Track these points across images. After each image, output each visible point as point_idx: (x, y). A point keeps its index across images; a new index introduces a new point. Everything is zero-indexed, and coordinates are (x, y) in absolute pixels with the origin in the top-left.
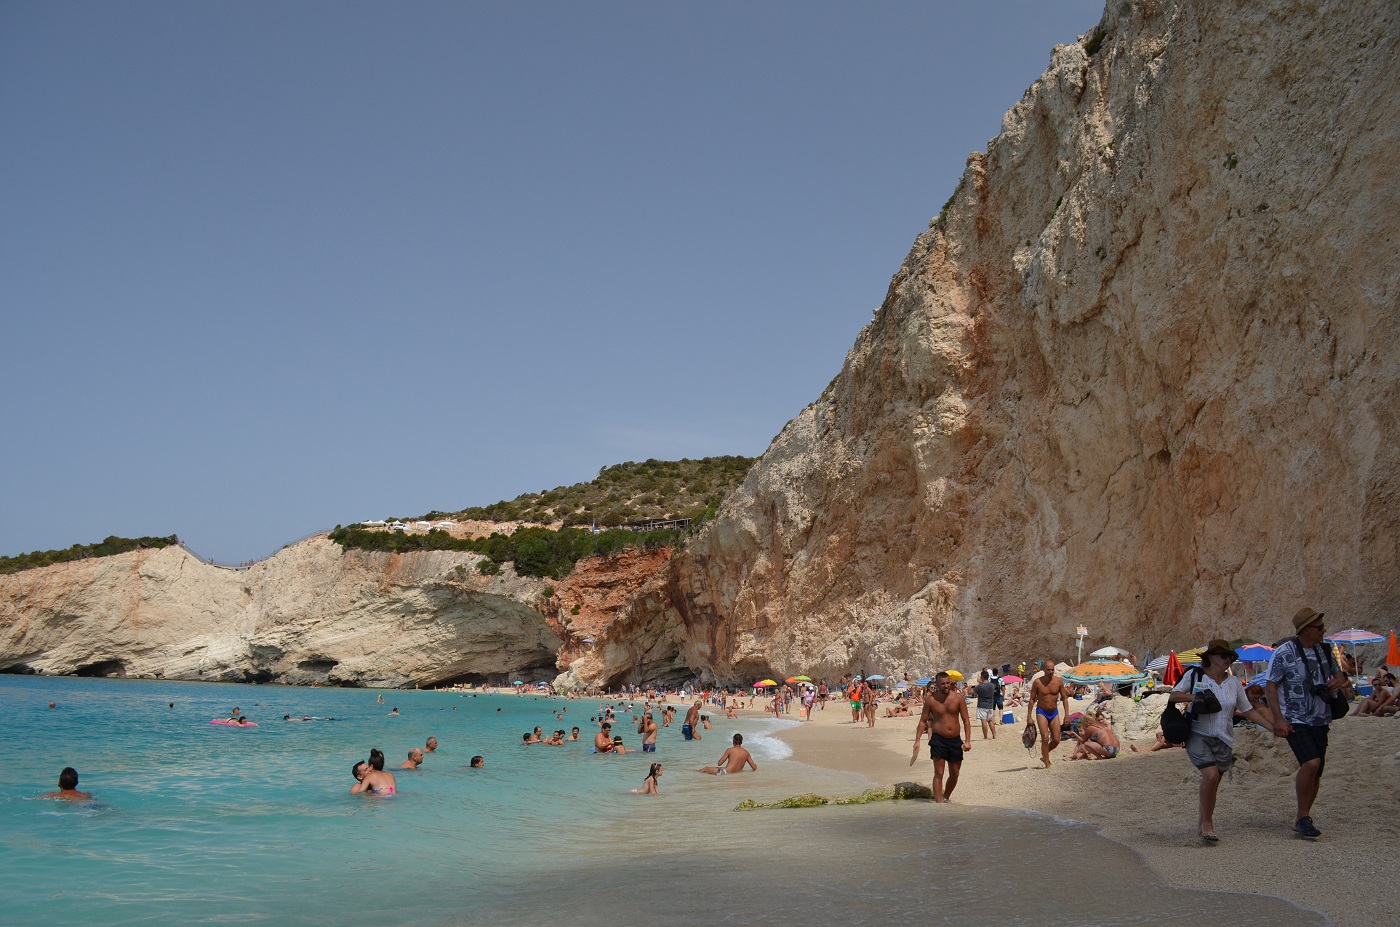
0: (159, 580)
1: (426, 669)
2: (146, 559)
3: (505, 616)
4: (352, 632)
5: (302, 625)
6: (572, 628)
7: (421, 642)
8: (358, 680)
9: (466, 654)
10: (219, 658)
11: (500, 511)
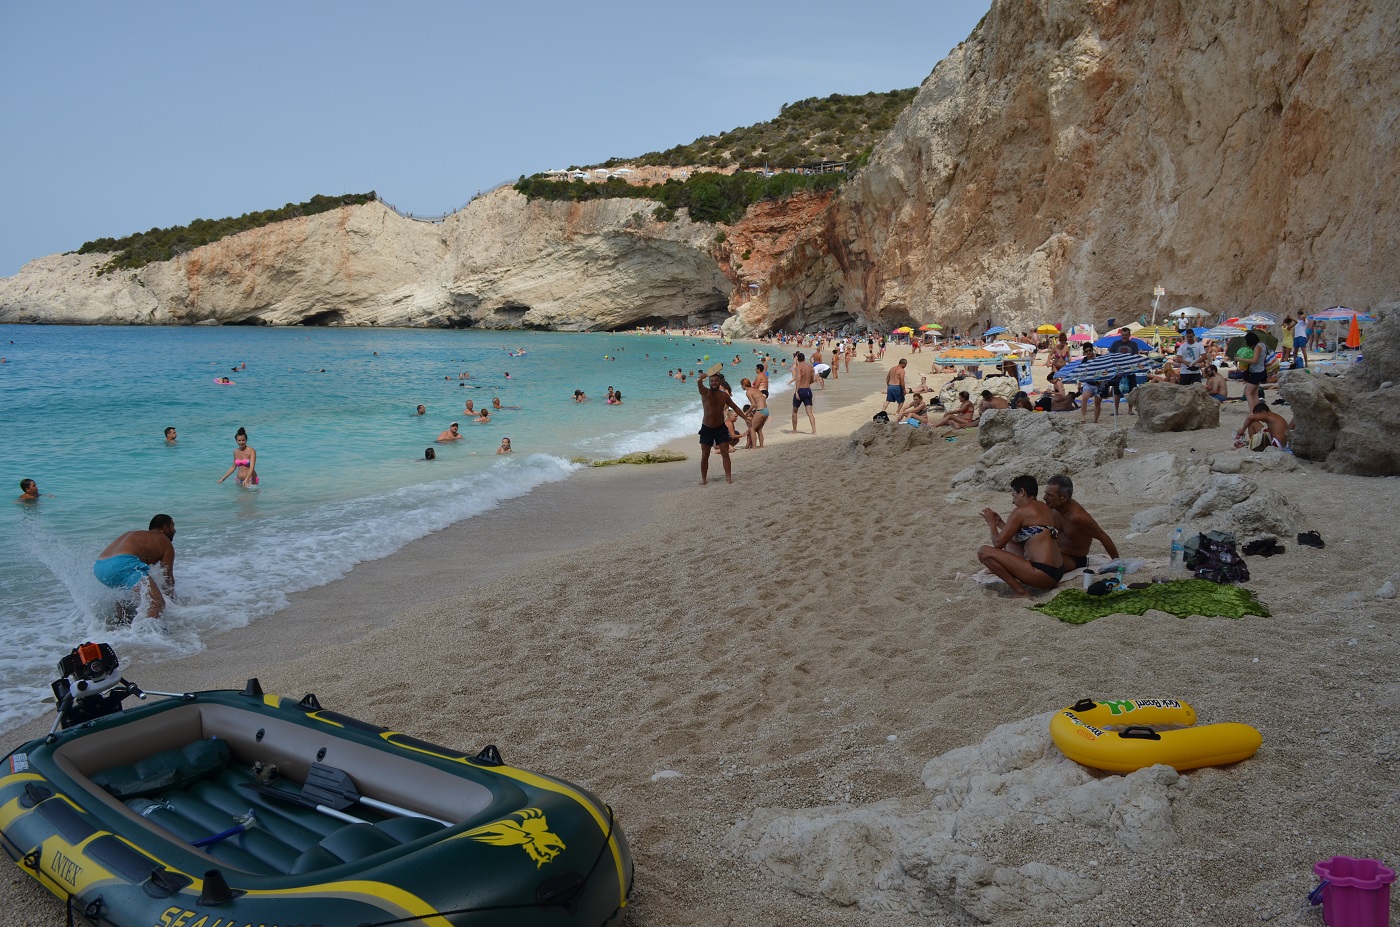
0: (364, 235)
1: (611, 313)
2: (350, 215)
3: (681, 261)
4: (541, 279)
5: (495, 273)
6: (742, 273)
7: (604, 287)
8: (549, 324)
9: (647, 298)
10: (424, 306)
11: (677, 156)
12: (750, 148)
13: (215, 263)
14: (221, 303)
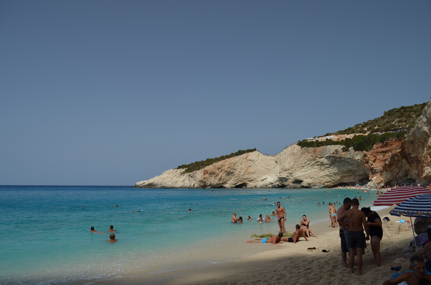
0: (253, 161)
1: (329, 182)
2: (249, 155)
3: (352, 164)
4: (306, 172)
5: (292, 171)
6: (373, 167)
7: (327, 174)
8: (309, 186)
9: (341, 177)
10: (271, 181)
11: (349, 131)
12: (373, 126)
13: (211, 171)
14: (212, 182)
